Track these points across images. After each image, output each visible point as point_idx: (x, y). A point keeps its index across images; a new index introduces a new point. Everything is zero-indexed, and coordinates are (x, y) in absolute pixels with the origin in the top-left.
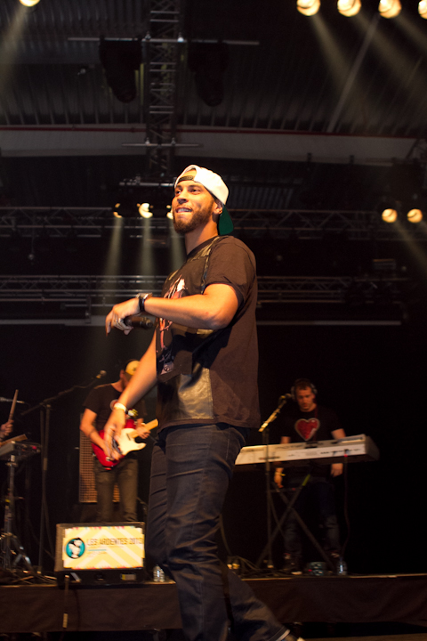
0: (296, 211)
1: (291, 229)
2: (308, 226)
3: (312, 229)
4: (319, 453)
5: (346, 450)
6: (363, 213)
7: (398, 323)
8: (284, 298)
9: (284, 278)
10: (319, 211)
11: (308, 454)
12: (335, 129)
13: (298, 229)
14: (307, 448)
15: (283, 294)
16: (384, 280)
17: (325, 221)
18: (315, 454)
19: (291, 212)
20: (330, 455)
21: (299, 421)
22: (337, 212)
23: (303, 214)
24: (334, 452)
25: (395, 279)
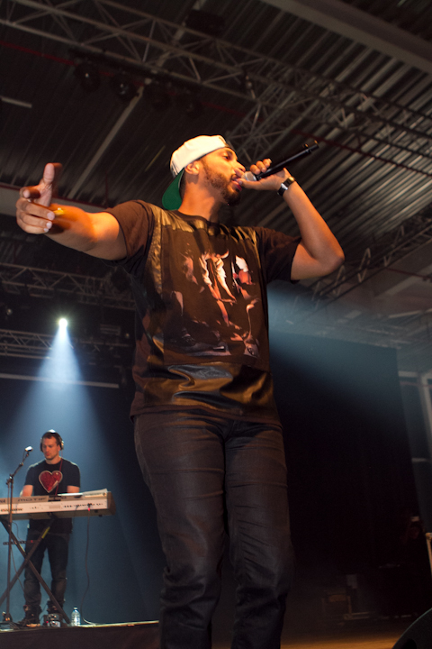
0: (30, 269)
1: (23, 285)
2: (40, 284)
3: (45, 288)
4: (62, 506)
5: (89, 505)
6: (94, 279)
7: (116, 386)
8: (9, 352)
9: (10, 332)
10: (52, 272)
11: (50, 507)
12: (76, 196)
13: (30, 286)
14: (50, 501)
15: (9, 347)
16: (107, 344)
17: (56, 282)
18: (59, 507)
19: (25, 268)
20: (73, 509)
21: (43, 472)
22: (70, 275)
23: (36, 272)
24: (78, 506)
25: (117, 345)
